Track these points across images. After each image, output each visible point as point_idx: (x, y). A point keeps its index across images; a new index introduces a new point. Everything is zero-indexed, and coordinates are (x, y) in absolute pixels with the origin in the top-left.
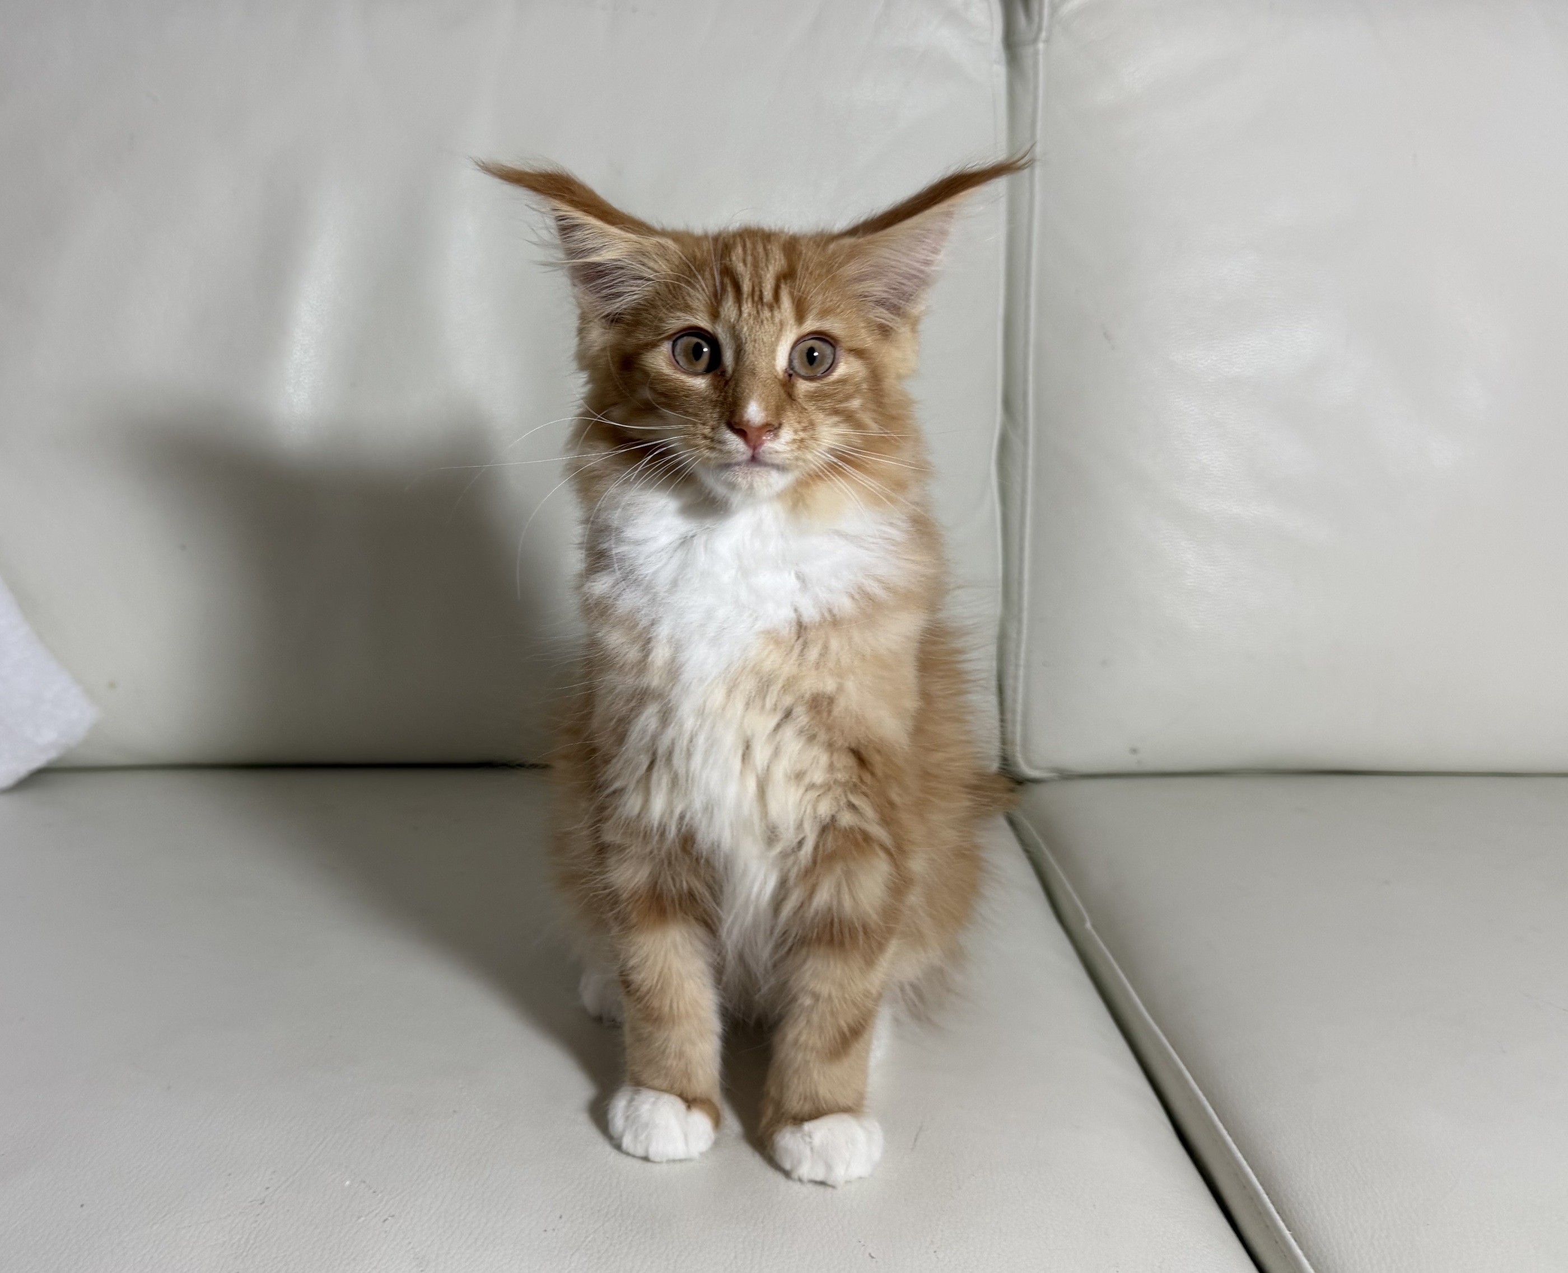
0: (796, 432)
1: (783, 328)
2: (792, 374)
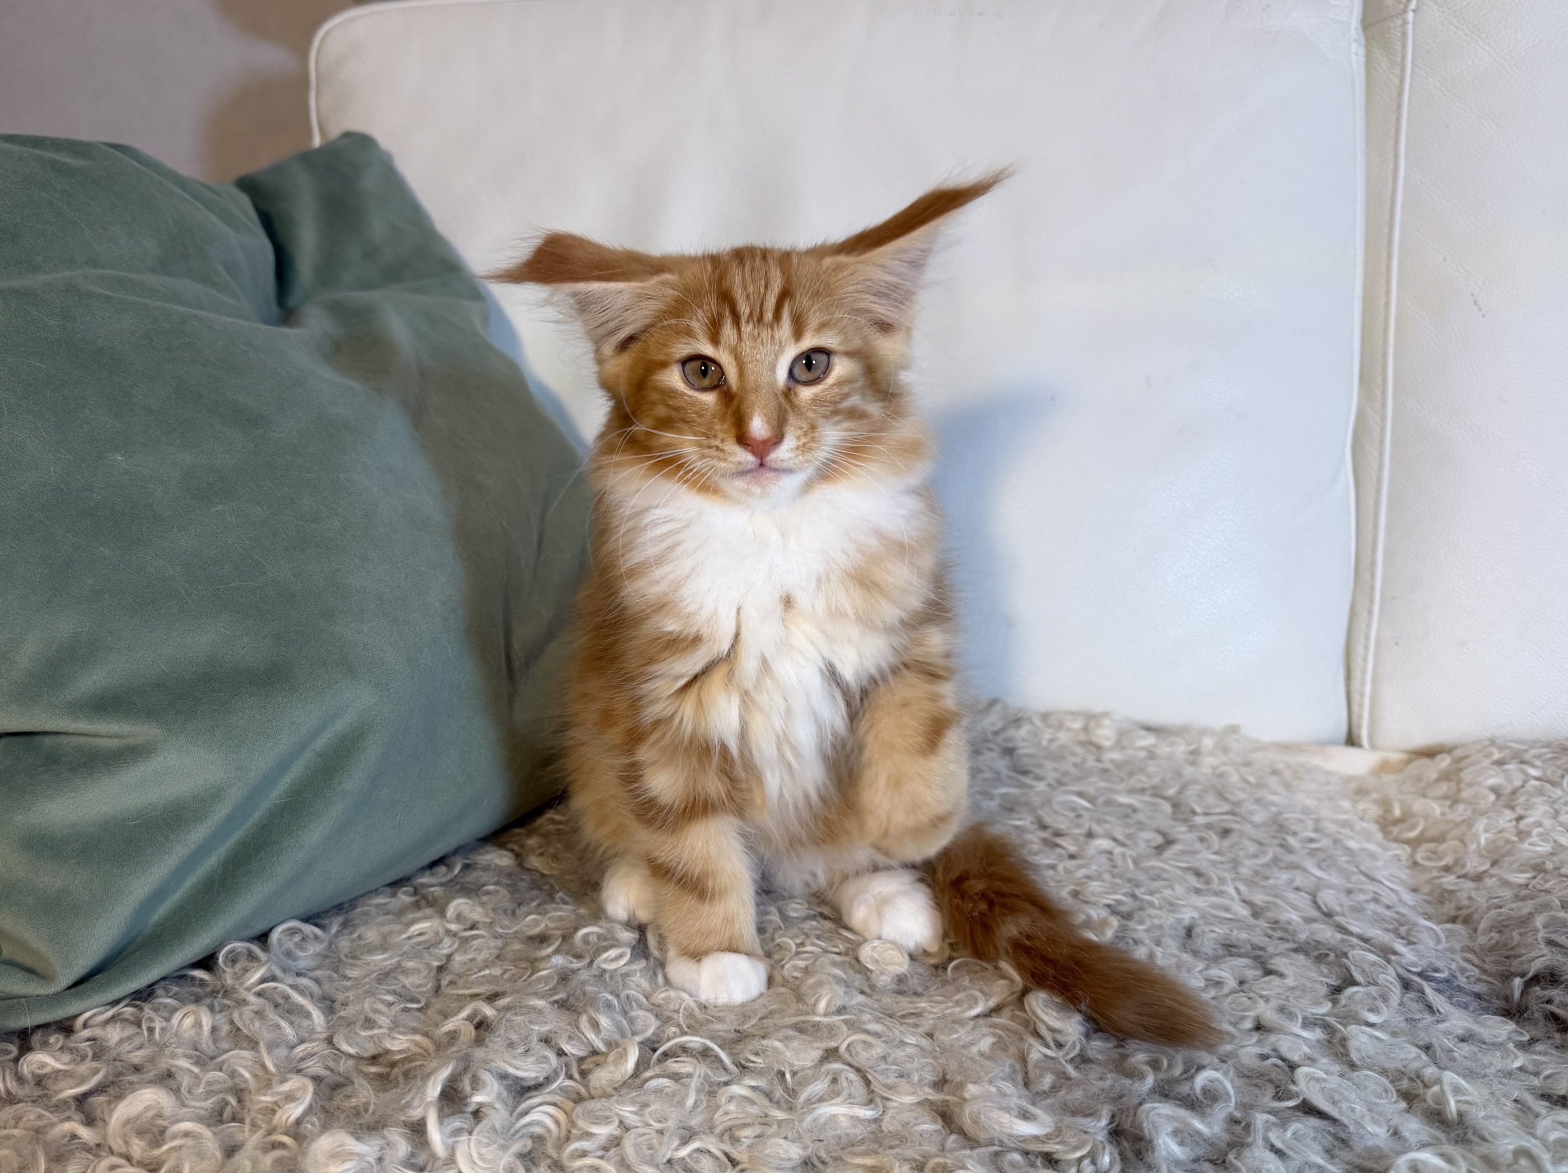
1: (782, 347)
2: (792, 384)
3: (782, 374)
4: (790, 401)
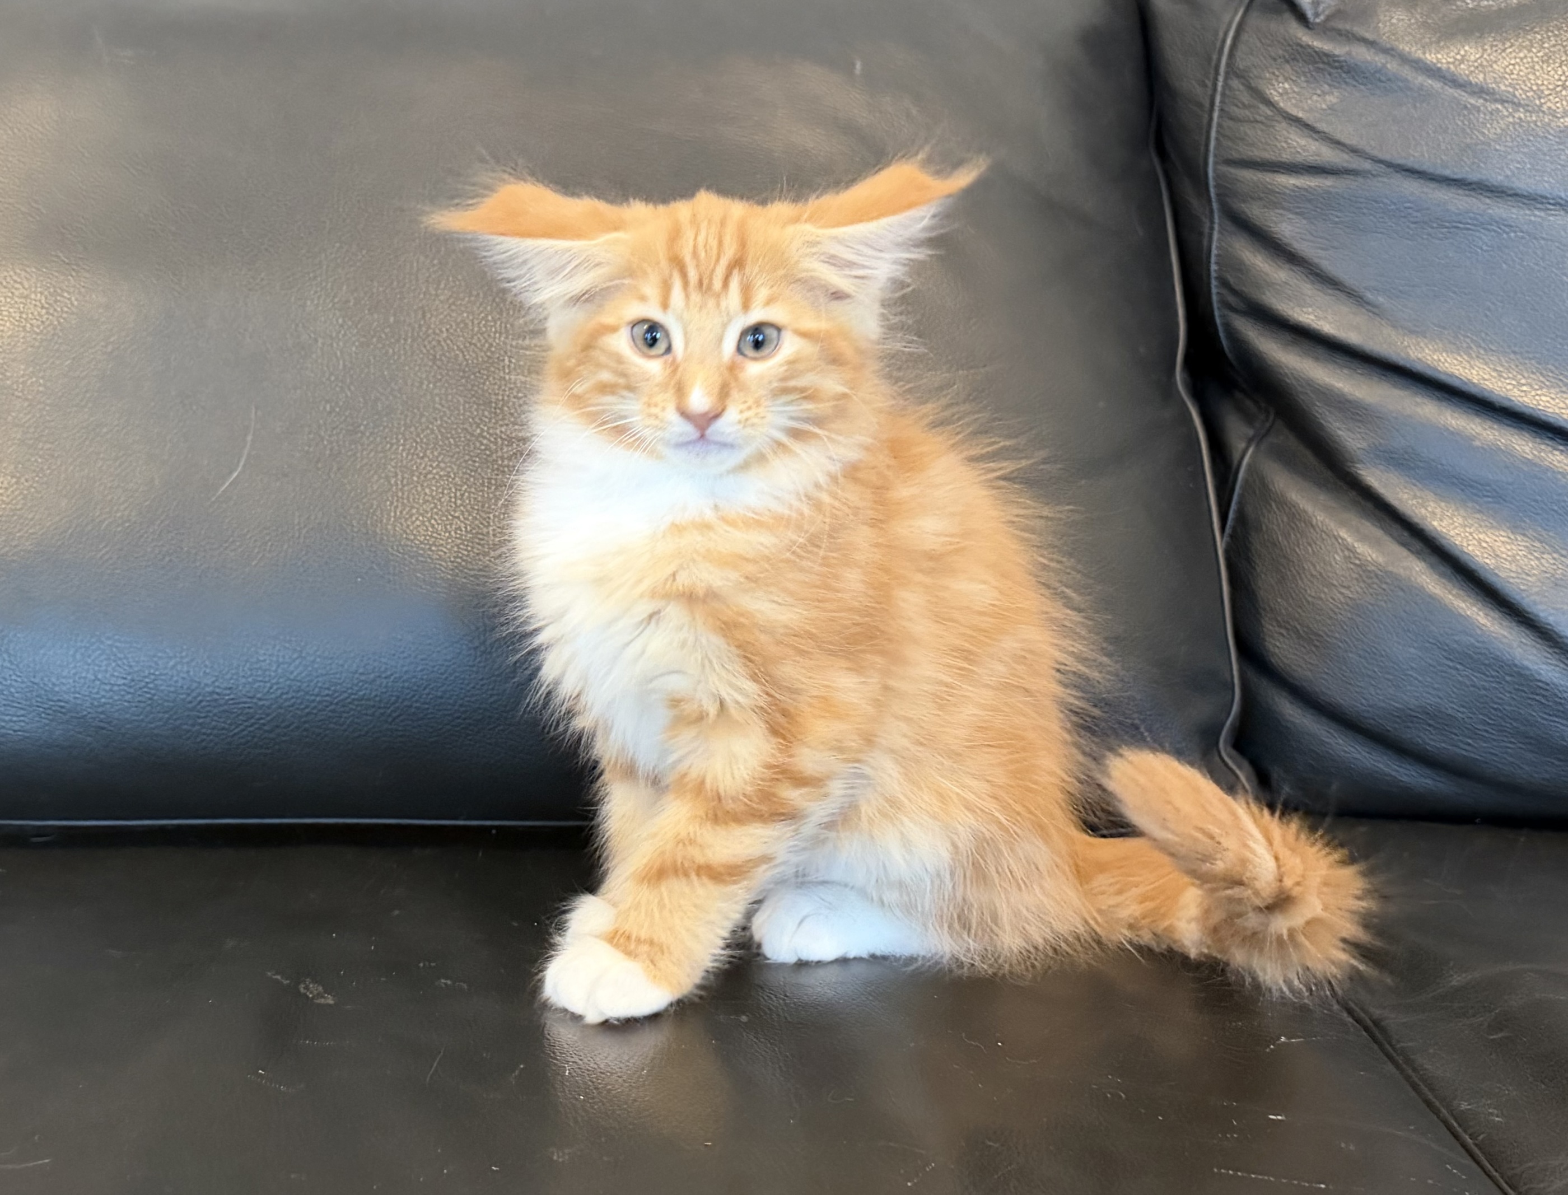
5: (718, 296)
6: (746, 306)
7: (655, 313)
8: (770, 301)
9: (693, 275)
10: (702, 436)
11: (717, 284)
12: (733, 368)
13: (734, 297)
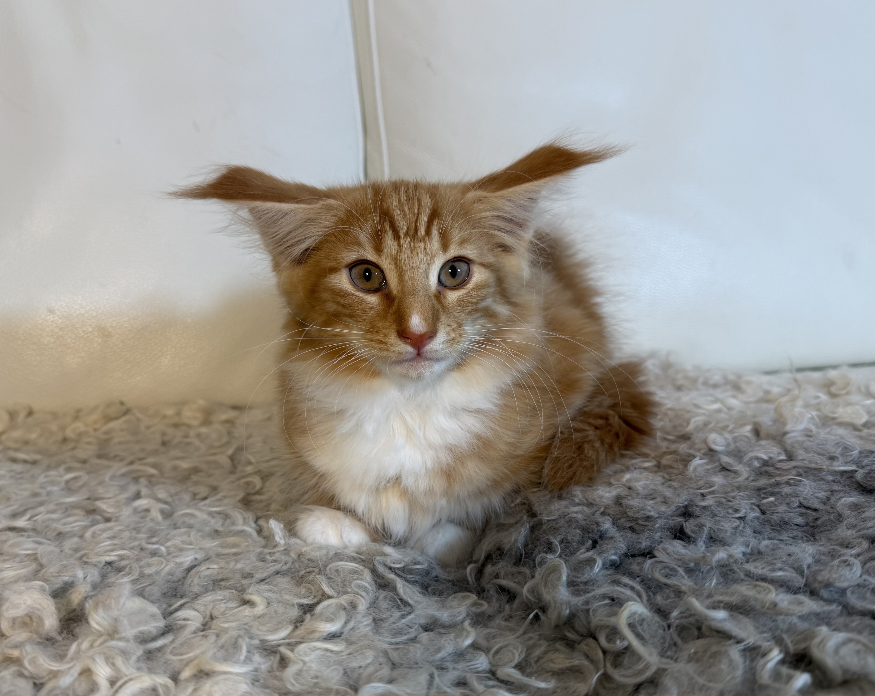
0: (448, 334)
1: (432, 257)
2: (441, 288)
3: (433, 280)
4: (440, 302)
5: (424, 240)
6: (445, 247)
7: (371, 256)
8: (463, 242)
9: (402, 225)
10: (419, 354)
11: (422, 231)
12: (439, 296)
13: (435, 242)
